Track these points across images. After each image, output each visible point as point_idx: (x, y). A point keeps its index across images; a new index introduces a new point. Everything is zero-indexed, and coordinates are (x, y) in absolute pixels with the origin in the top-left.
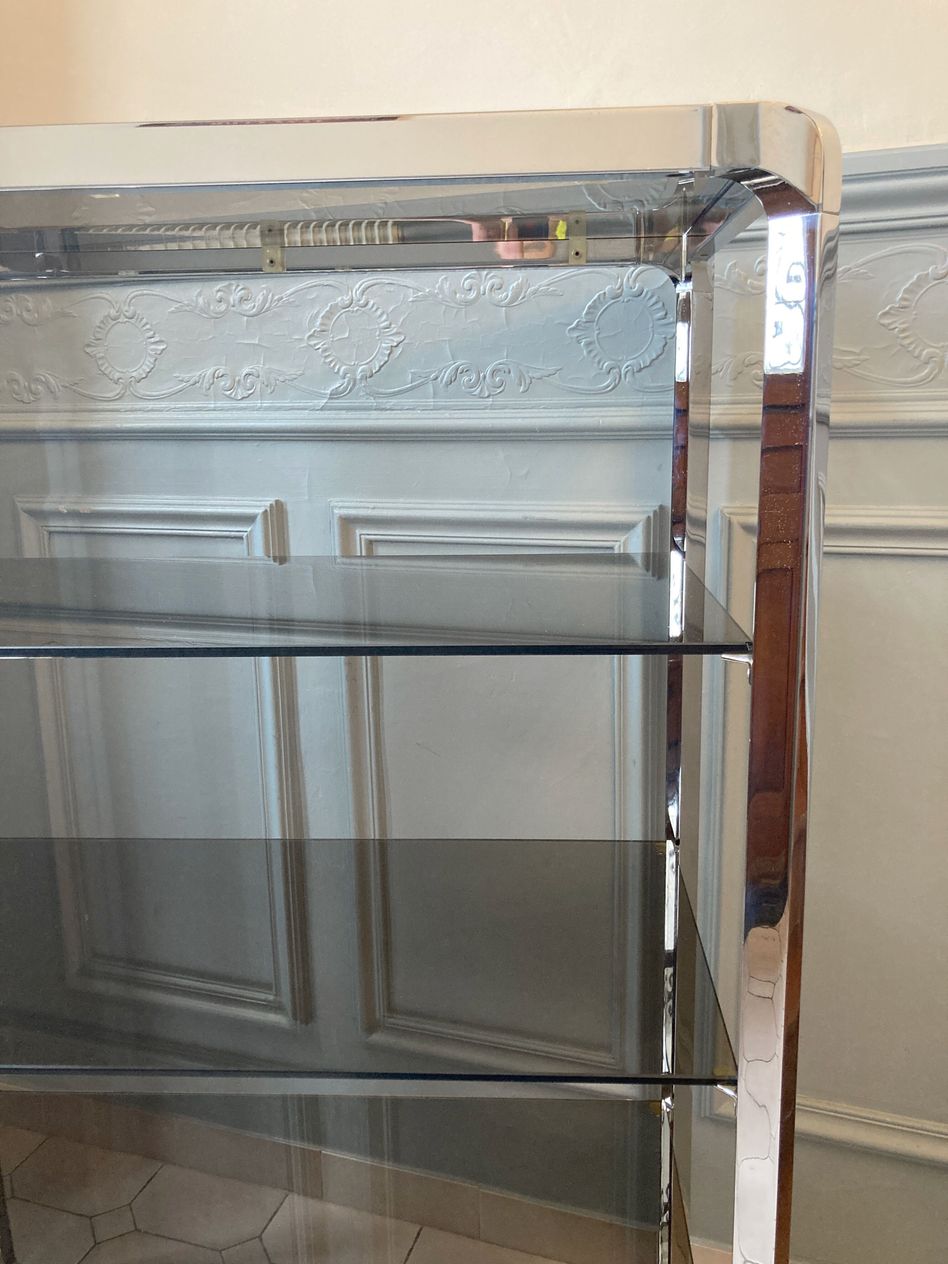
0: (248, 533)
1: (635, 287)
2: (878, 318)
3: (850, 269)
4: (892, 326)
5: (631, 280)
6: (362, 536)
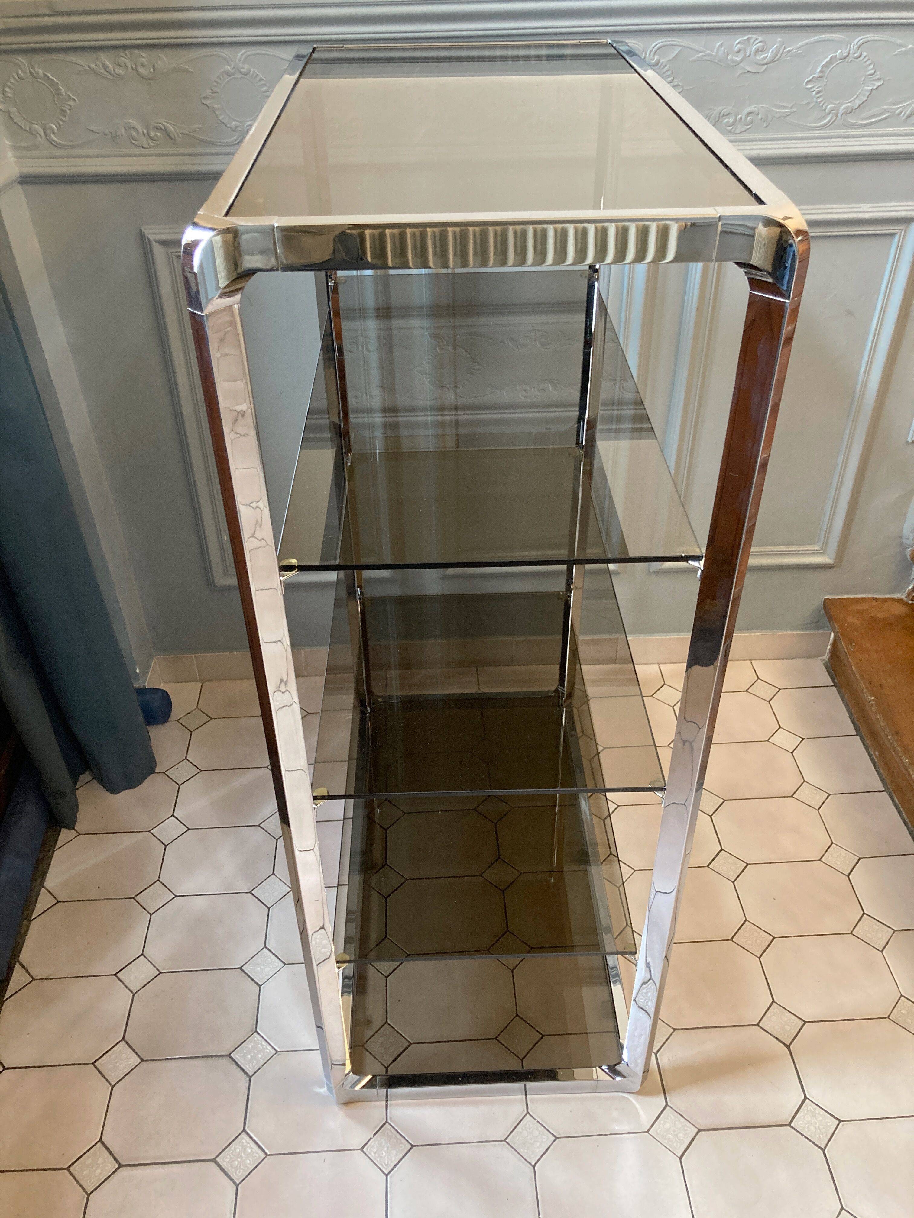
1: (654, 59)
2: (805, 83)
3: (792, 50)
4: (812, 90)
5: (652, 53)
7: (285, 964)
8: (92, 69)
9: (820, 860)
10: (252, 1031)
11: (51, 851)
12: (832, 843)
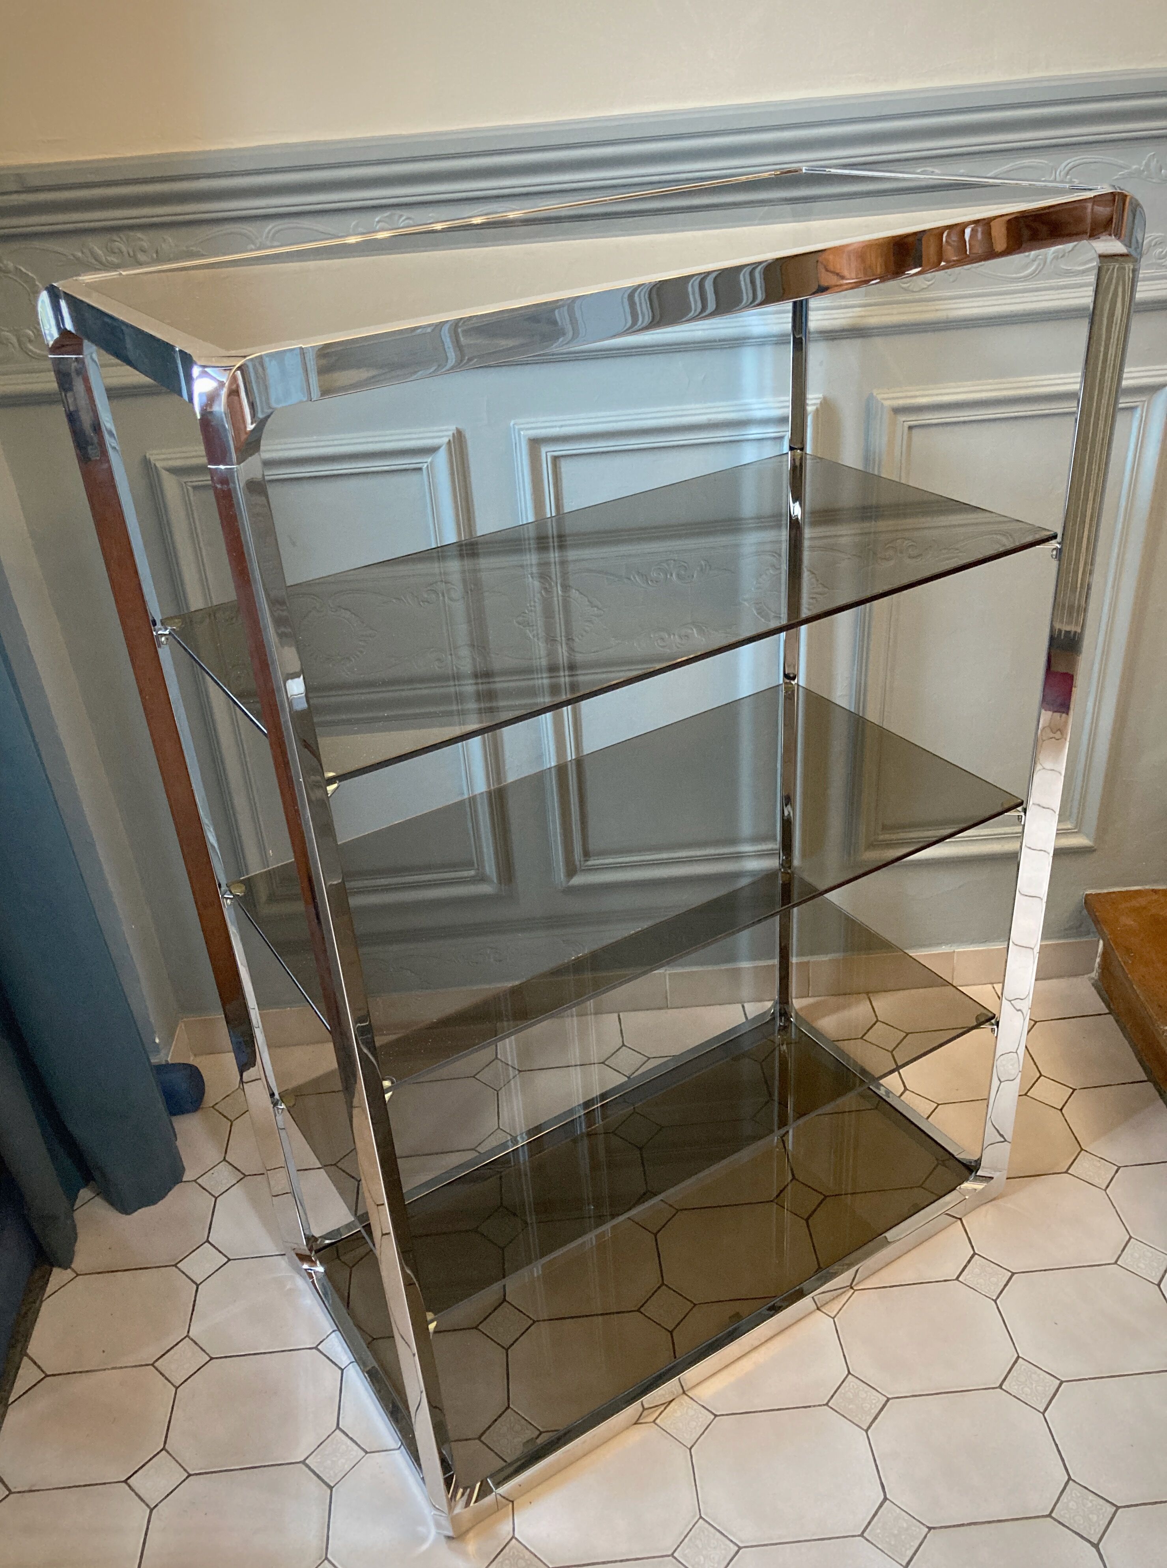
0: (428, 463)
6: (548, 454)
7: (366, 1452)
8: (78, 259)
9: (1116, 1263)
10: (320, 1559)
11: (38, 1302)
12: (1131, 1237)
